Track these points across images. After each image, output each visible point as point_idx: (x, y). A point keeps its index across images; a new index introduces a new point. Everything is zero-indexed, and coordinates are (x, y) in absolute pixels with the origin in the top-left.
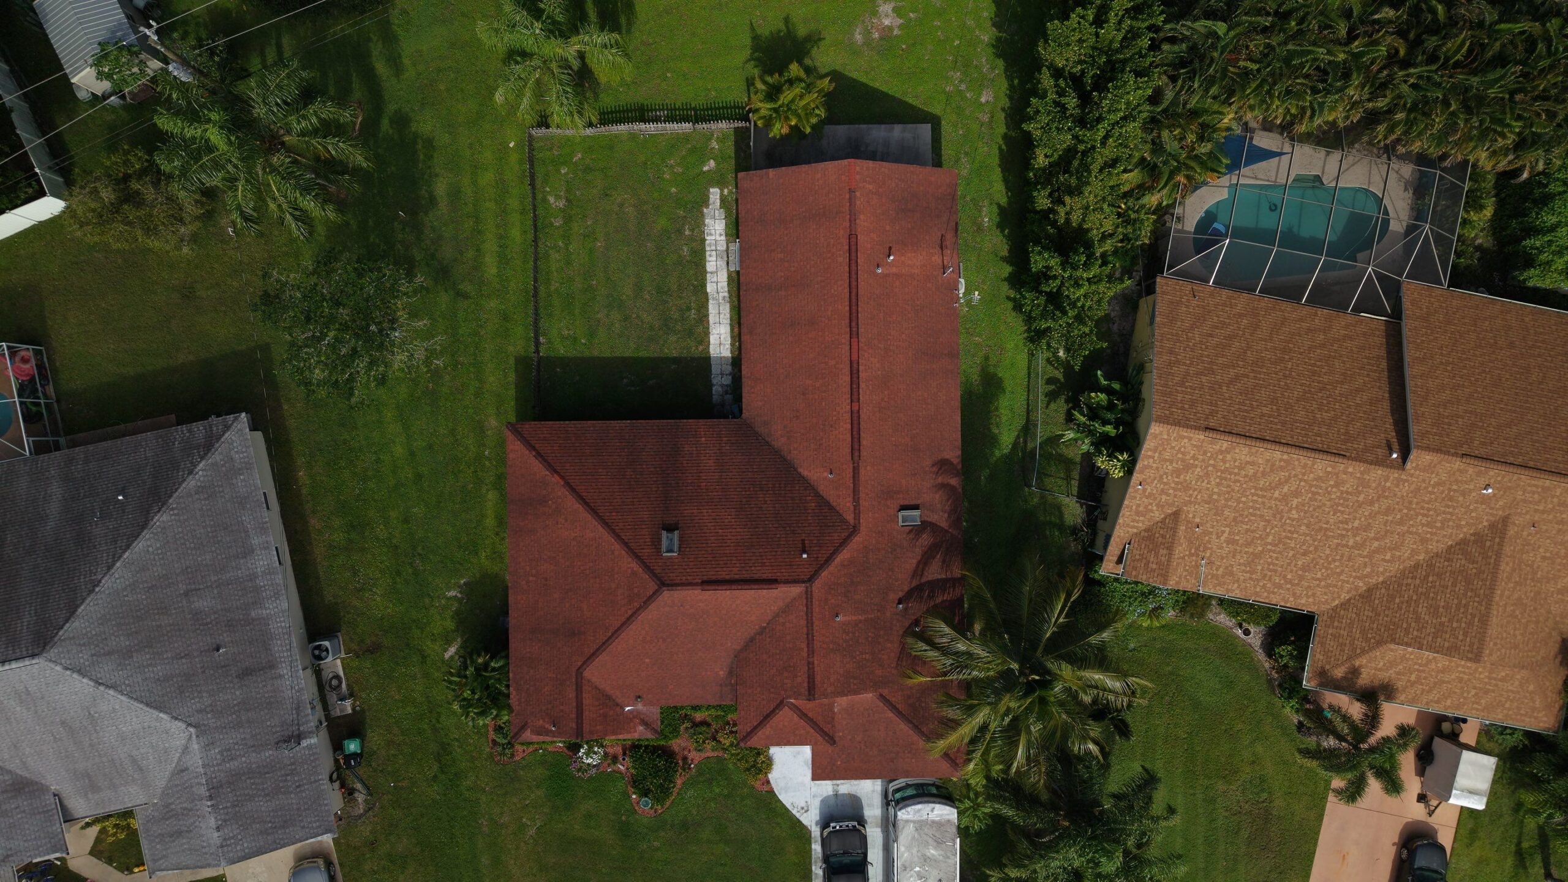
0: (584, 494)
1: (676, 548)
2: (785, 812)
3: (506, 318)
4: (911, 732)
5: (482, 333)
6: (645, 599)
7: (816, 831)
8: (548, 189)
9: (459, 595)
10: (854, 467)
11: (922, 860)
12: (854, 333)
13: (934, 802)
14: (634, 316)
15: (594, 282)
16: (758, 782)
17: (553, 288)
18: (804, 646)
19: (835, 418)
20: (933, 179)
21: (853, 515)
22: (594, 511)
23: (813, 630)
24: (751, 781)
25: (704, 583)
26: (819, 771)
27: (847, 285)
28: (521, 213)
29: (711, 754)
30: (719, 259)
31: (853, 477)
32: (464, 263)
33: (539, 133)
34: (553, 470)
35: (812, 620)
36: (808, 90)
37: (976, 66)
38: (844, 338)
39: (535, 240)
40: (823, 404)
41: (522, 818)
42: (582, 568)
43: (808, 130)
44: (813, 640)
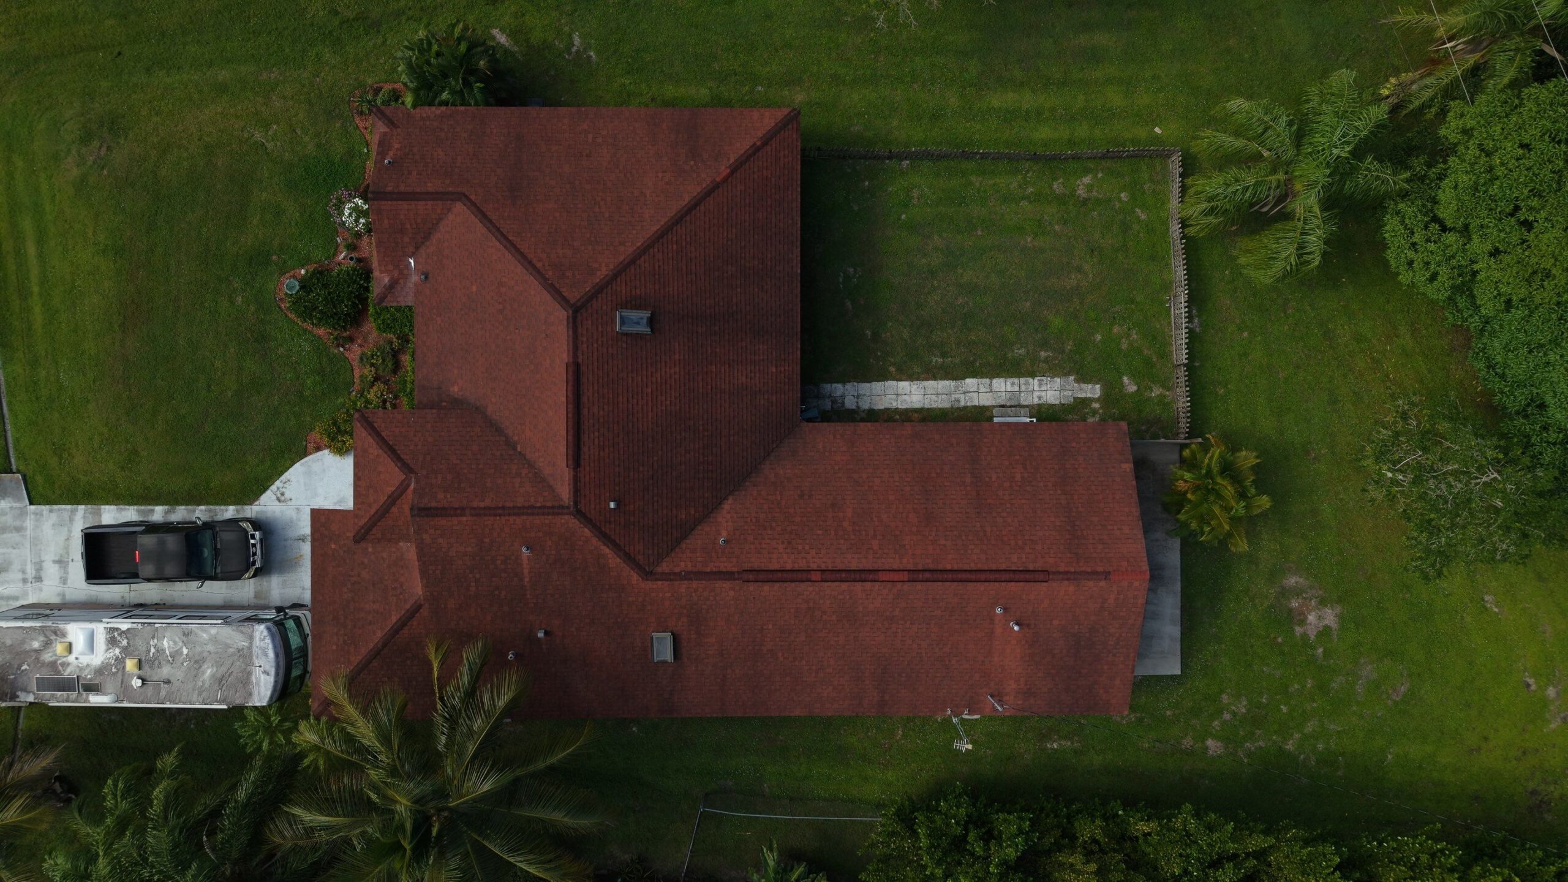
0: (702, 208)
1: (625, 329)
2: (278, 470)
3: (935, 117)
4: (371, 645)
5: (915, 86)
6: (557, 286)
7: (251, 511)
8: (1100, 175)
9: (574, 49)
10: (732, 573)
11: (197, 658)
12: (915, 575)
13: (277, 674)
14: (935, 283)
15: (979, 233)
16: (318, 436)
17: (973, 178)
18: (488, 503)
19: (800, 547)
20: (1117, 682)
21: (667, 570)
22: (679, 220)
23: (509, 515)
24: (319, 427)
25: (577, 366)
26: (323, 519)
27: (980, 566)
28: (1070, 140)
29: (357, 374)
30: (1008, 396)
31: (720, 573)
32: (1006, 65)
33: (1174, 165)
34: (734, 170)
35: (523, 514)
36: (1235, 520)
37: (1253, 734)
38: (908, 563)
39: (1035, 158)
40: (820, 532)
41: (278, 123)
42: (602, 203)
43: (1182, 517)
44: (495, 515)
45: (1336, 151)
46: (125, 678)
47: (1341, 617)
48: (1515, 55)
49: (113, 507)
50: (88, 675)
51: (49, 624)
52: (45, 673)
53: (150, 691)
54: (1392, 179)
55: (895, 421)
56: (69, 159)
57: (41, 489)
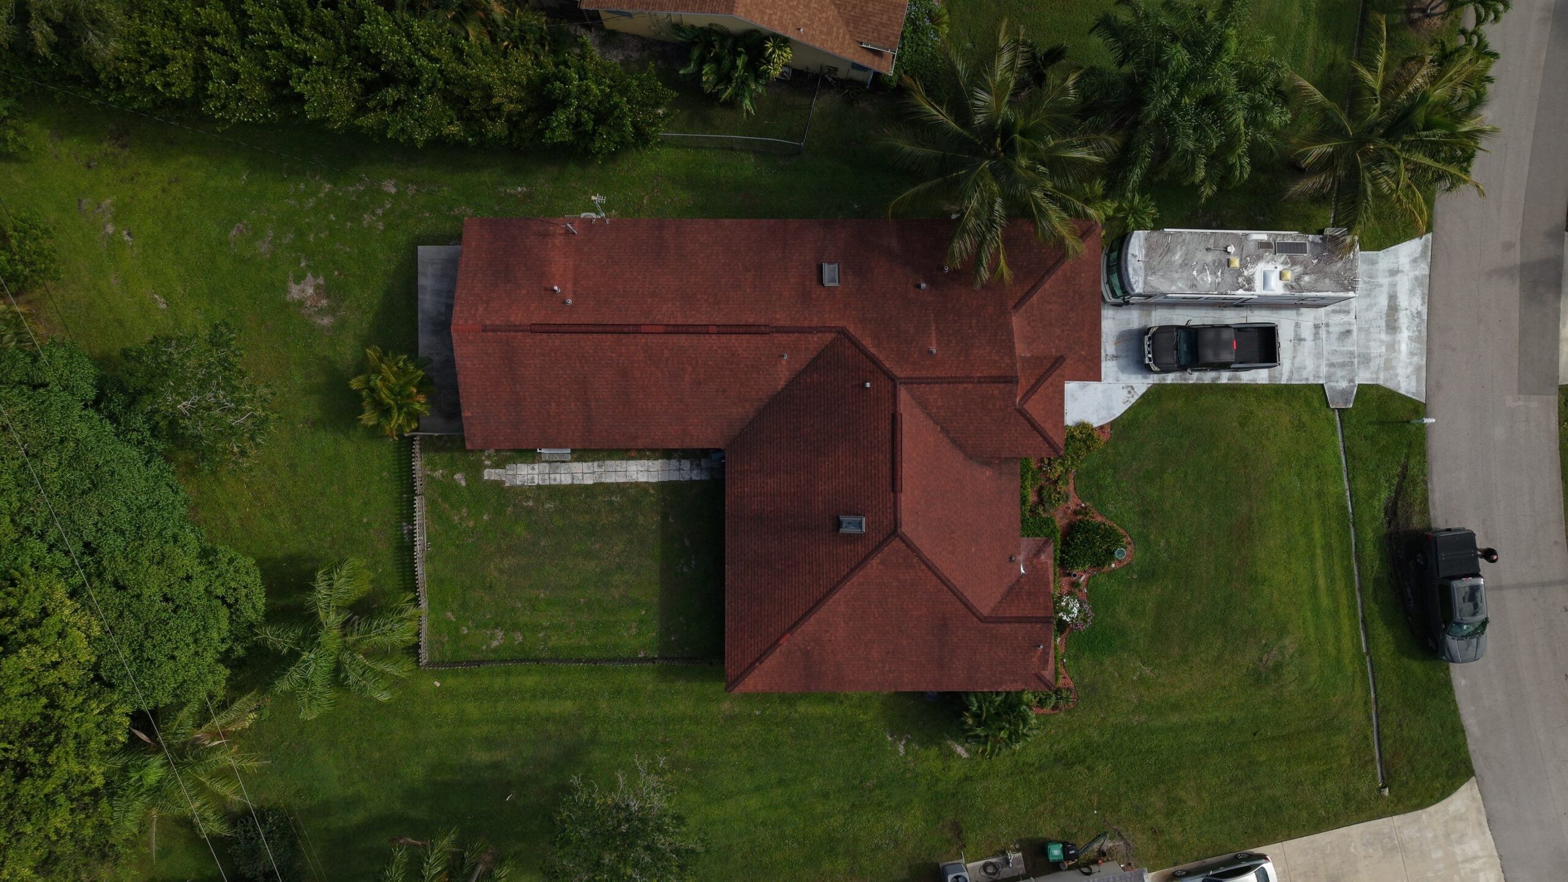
0: (801, 613)
1: (858, 519)
2: (1133, 410)
3: (618, 692)
4: (1053, 277)
5: (634, 716)
6: (909, 551)
7: (1154, 379)
8: (484, 647)
9: (903, 742)
10: (777, 332)
11: (1186, 268)
12: (635, 330)
13: (1126, 254)
14: (617, 560)
15: (582, 600)
16: (1102, 438)
17: (587, 643)
18: (961, 387)
19: (725, 351)
20: (474, 243)
21: (827, 334)
22: (818, 603)
23: (945, 378)
24: (1100, 444)
25: (894, 490)
26: (1091, 374)
27: (585, 336)
28: (509, 675)
29: (1071, 487)
30: (559, 470)
31: (786, 332)
32: (561, 734)
33: (424, 655)
34: (775, 644)
35: (934, 378)
36: (379, 372)
37: (358, 197)
38: (641, 339)
39: (537, 660)
40: (710, 363)
41: (1132, 681)
42: (877, 616)
43: (420, 373)
44: (955, 377)
45: (312, 656)
46: (1240, 253)
47: (286, 291)
48: (177, 729)
49: (1259, 382)
50: (1268, 255)
51: (1296, 294)
52: (1300, 257)
53: (1222, 243)
54: (270, 635)
55: (650, 450)
56: (1291, 651)
57: (1315, 397)
